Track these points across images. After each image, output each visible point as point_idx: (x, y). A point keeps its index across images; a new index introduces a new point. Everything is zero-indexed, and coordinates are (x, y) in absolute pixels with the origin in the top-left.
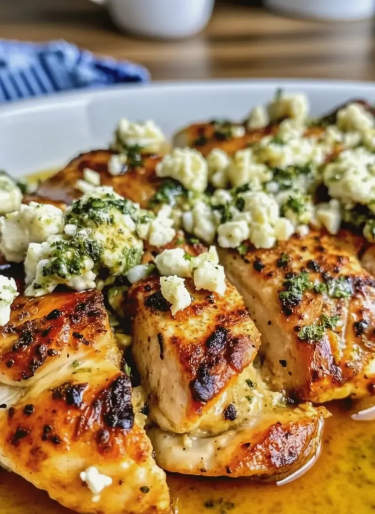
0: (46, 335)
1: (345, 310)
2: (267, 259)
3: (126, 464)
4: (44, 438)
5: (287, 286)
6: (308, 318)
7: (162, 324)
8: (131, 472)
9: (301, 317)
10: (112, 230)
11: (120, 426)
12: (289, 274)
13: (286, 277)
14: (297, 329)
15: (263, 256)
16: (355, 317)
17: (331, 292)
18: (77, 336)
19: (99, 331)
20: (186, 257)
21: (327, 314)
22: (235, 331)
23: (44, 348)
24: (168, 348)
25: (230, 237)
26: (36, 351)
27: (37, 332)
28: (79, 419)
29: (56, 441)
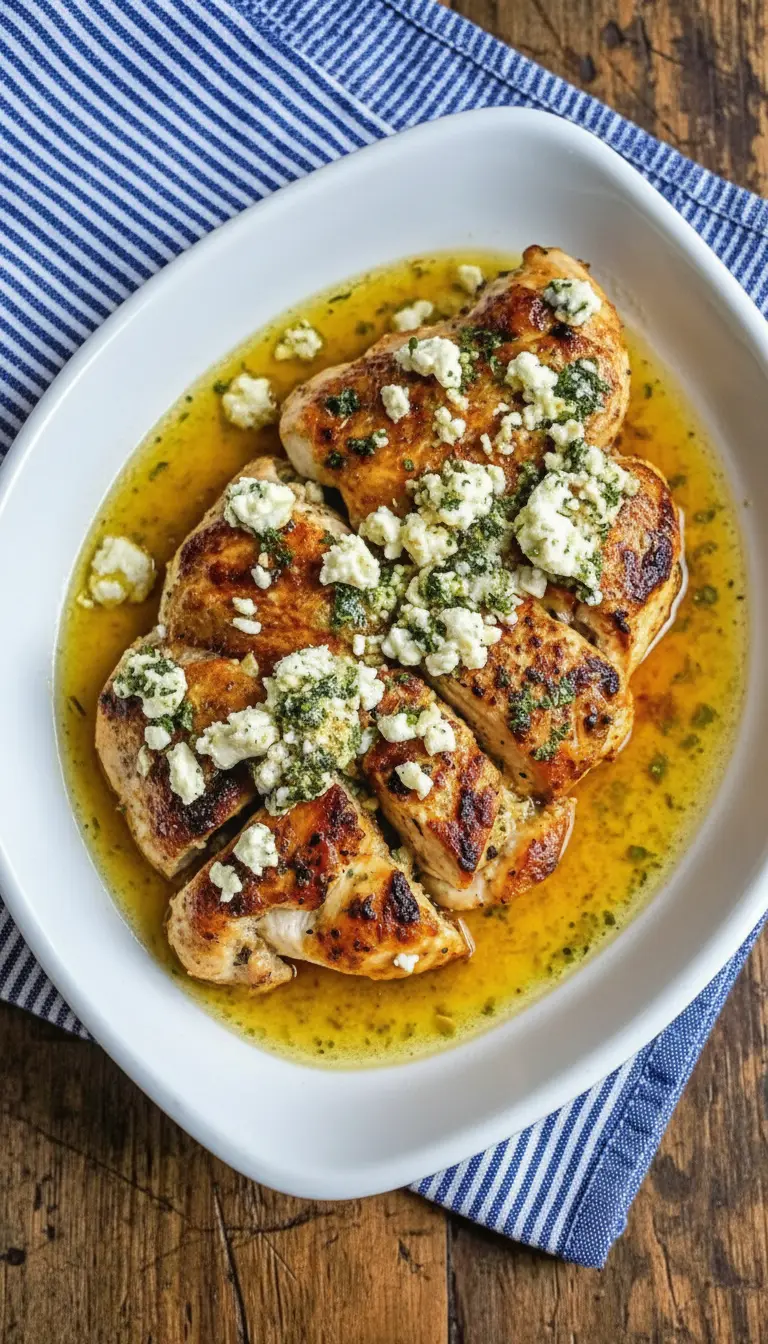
0: (320, 864)
1: (572, 715)
2: (484, 680)
3: (425, 942)
4: (357, 950)
5: (513, 712)
6: (540, 737)
7: (413, 809)
8: (430, 945)
9: (532, 741)
10: (329, 723)
11: (411, 921)
12: (512, 697)
13: (510, 701)
14: (533, 753)
15: (479, 676)
16: (583, 715)
17: (556, 700)
18: (343, 854)
19: (359, 839)
20: (410, 722)
21: (557, 728)
22: (479, 786)
23: (323, 878)
24: (427, 831)
25: (439, 668)
26: (318, 882)
27: (309, 864)
28: (378, 928)
29: (367, 949)
